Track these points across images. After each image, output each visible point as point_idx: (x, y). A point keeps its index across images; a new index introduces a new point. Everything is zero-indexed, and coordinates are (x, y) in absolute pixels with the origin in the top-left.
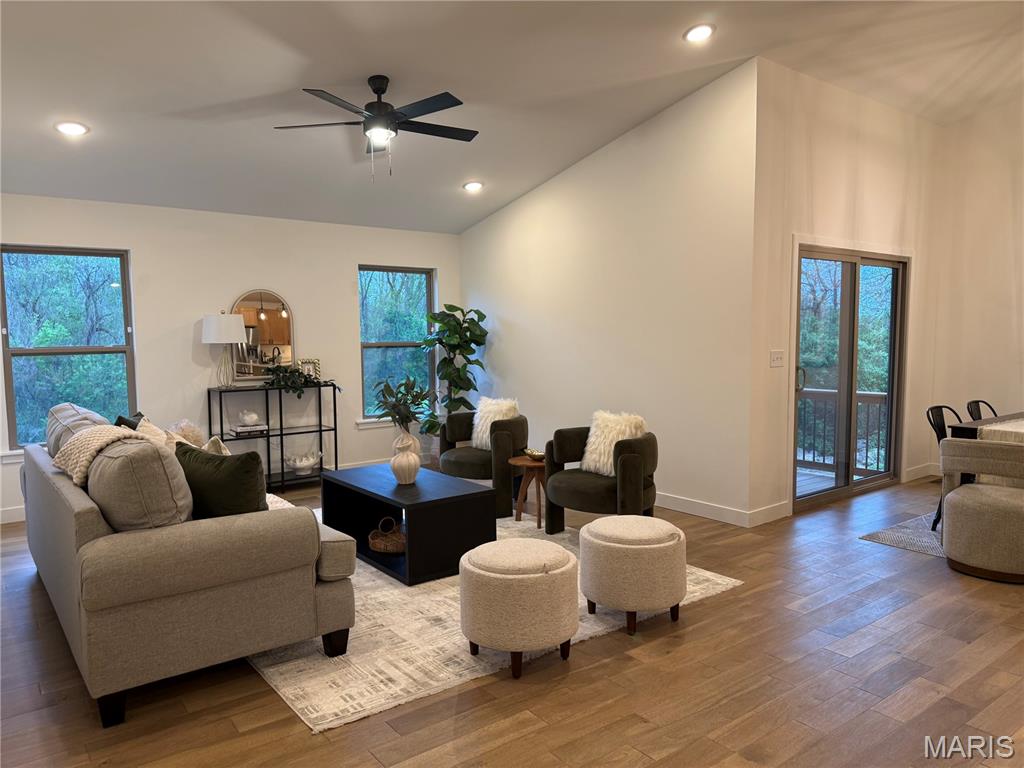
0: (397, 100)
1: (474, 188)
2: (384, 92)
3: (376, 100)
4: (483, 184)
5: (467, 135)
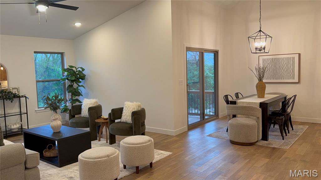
1: (78, 24)
4: (82, 24)
5: (75, 8)
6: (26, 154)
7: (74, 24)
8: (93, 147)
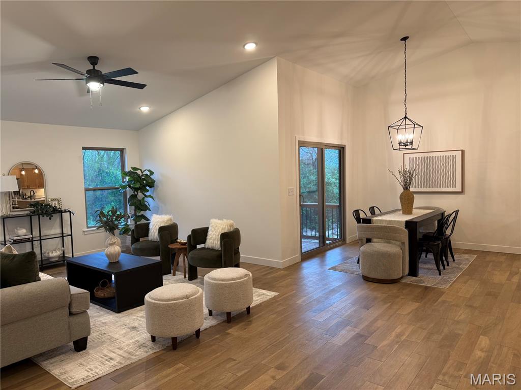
0: (104, 69)
1: (145, 109)
2: (96, 64)
3: (92, 68)
4: (150, 108)
5: (141, 86)
6: (72, 293)
7: (139, 108)
8: (165, 284)
